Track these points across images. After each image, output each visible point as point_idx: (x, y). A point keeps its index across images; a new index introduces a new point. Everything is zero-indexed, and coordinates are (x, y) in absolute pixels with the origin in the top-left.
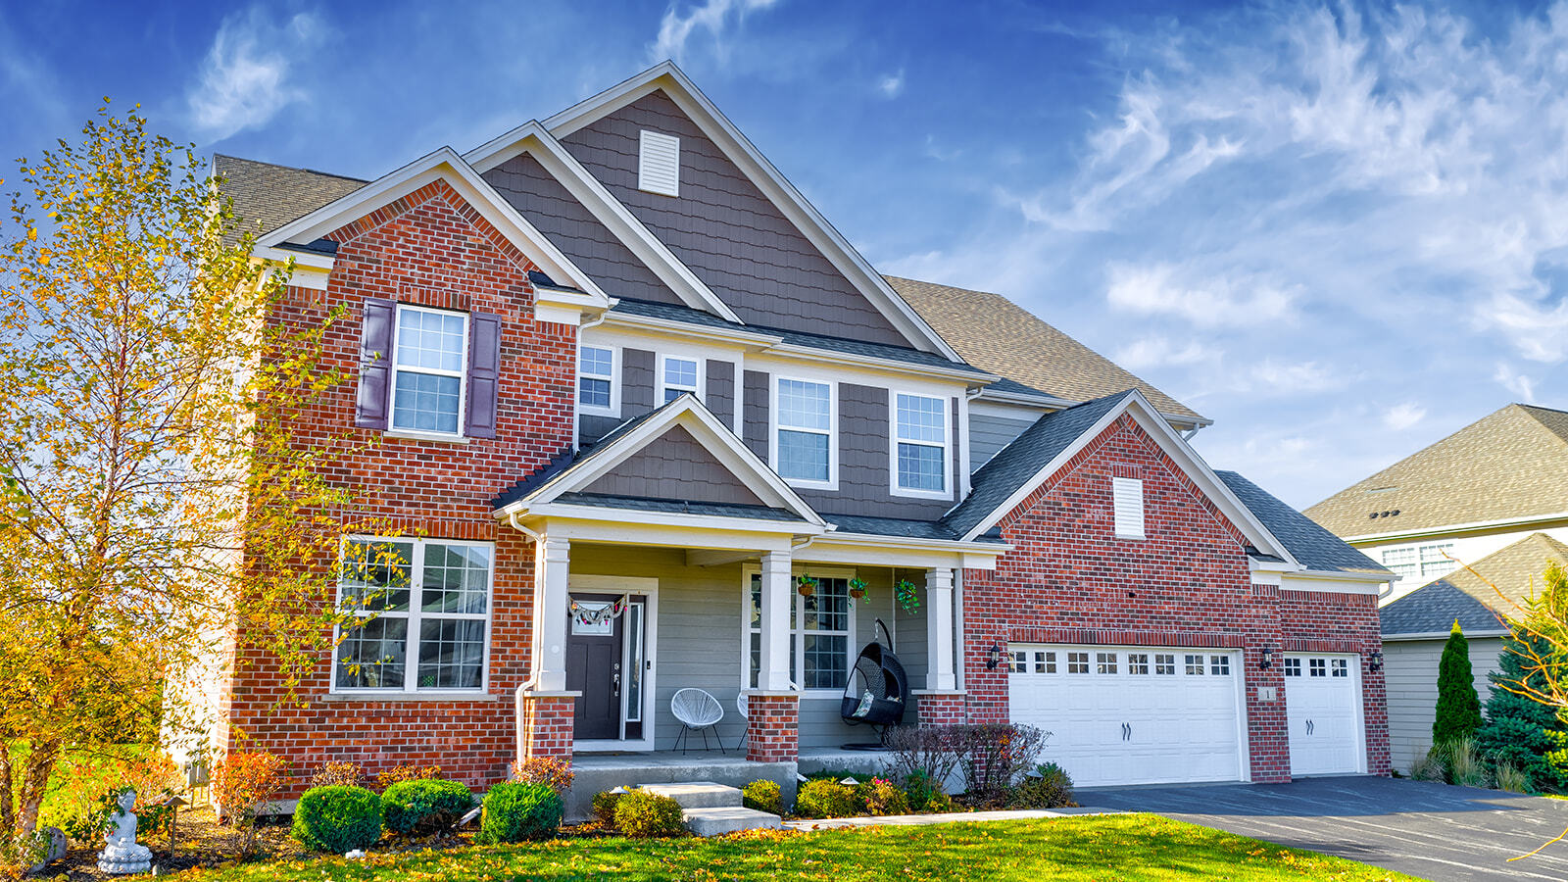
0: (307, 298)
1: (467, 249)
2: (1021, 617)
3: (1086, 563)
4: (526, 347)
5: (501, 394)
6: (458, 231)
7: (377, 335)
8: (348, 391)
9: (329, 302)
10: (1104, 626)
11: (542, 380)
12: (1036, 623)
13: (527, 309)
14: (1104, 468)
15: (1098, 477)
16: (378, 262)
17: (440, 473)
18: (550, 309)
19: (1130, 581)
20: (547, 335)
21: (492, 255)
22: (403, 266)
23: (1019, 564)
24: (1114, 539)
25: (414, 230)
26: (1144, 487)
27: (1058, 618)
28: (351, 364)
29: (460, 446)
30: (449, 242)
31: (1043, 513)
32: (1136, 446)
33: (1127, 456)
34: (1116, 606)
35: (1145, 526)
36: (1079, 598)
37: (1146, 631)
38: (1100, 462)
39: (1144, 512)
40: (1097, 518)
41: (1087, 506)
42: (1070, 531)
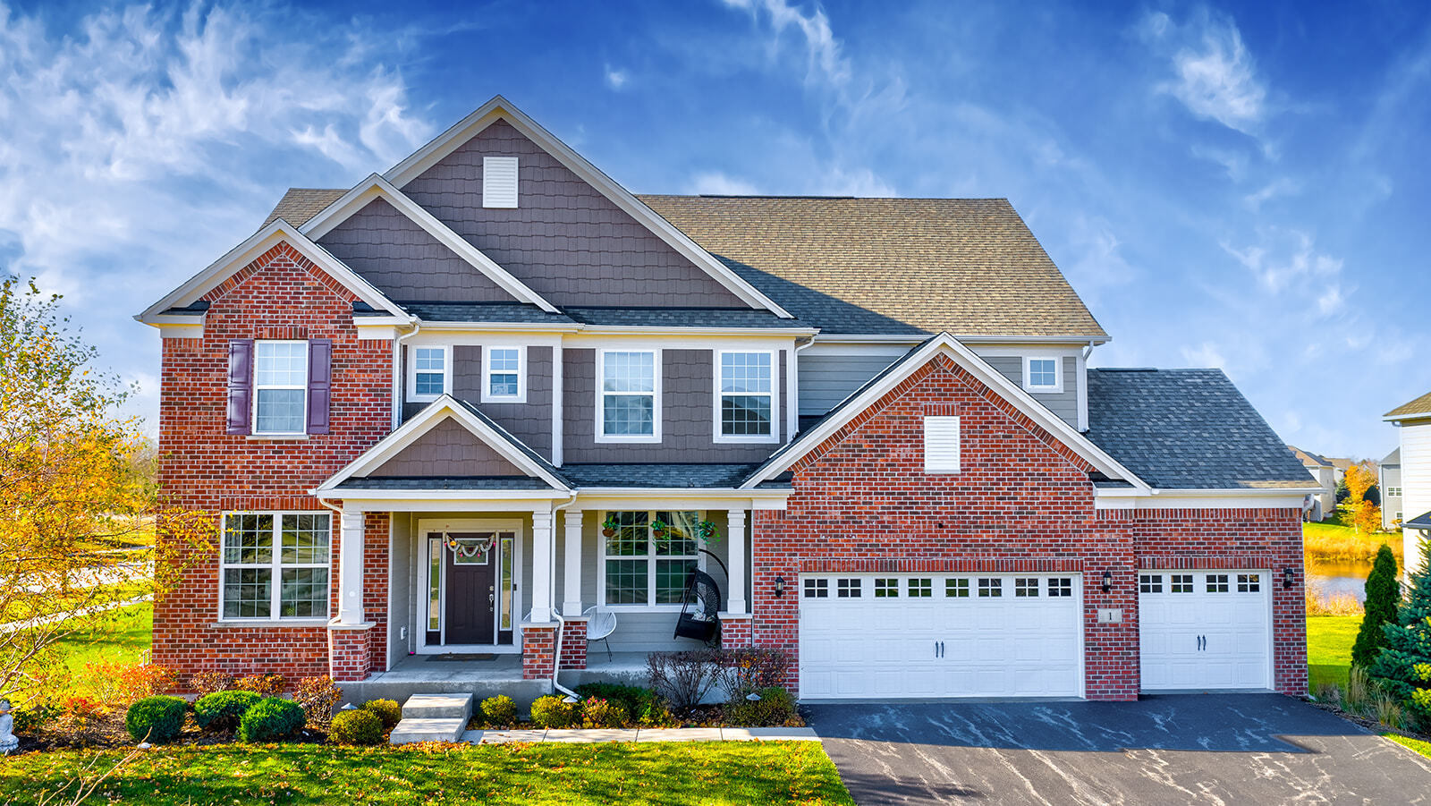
0: (190, 345)
1: (305, 292)
2: (814, 550)
3: (889, 499)
4: (351, 361)
5: (333, 400)
6: (298, 279)
7: (239, 366)
8: (221, 409)
9: (205, 346)
10: (908, 555)
11: (364, 385)
12: (830, 555)
13: (351, 332)
14: (914, 409)
15: (906, 418)
16: (239, 311)
17: (289, 462)
18: (368, 329)
19: (940, 513)
20: (368, 350)
21: (323, 293)
22: (257, 312)
23: (813, 503)
24: (923, 474)
25: (264, 283)
26: (961, 423)
27: (855, 550)
28: (223, 390)
29: (303, 442)
30: (291, 288)
31: (842, 456)
32: (953, 385)
33: (942, 395)
34: (922, 536)
35: (961, 461)
36: (880, 532)
37: (958, 559)
38: (909, 404)
39: (961, 446)
40: (903, 456)
41: (892, 446)
42: (872, 470)
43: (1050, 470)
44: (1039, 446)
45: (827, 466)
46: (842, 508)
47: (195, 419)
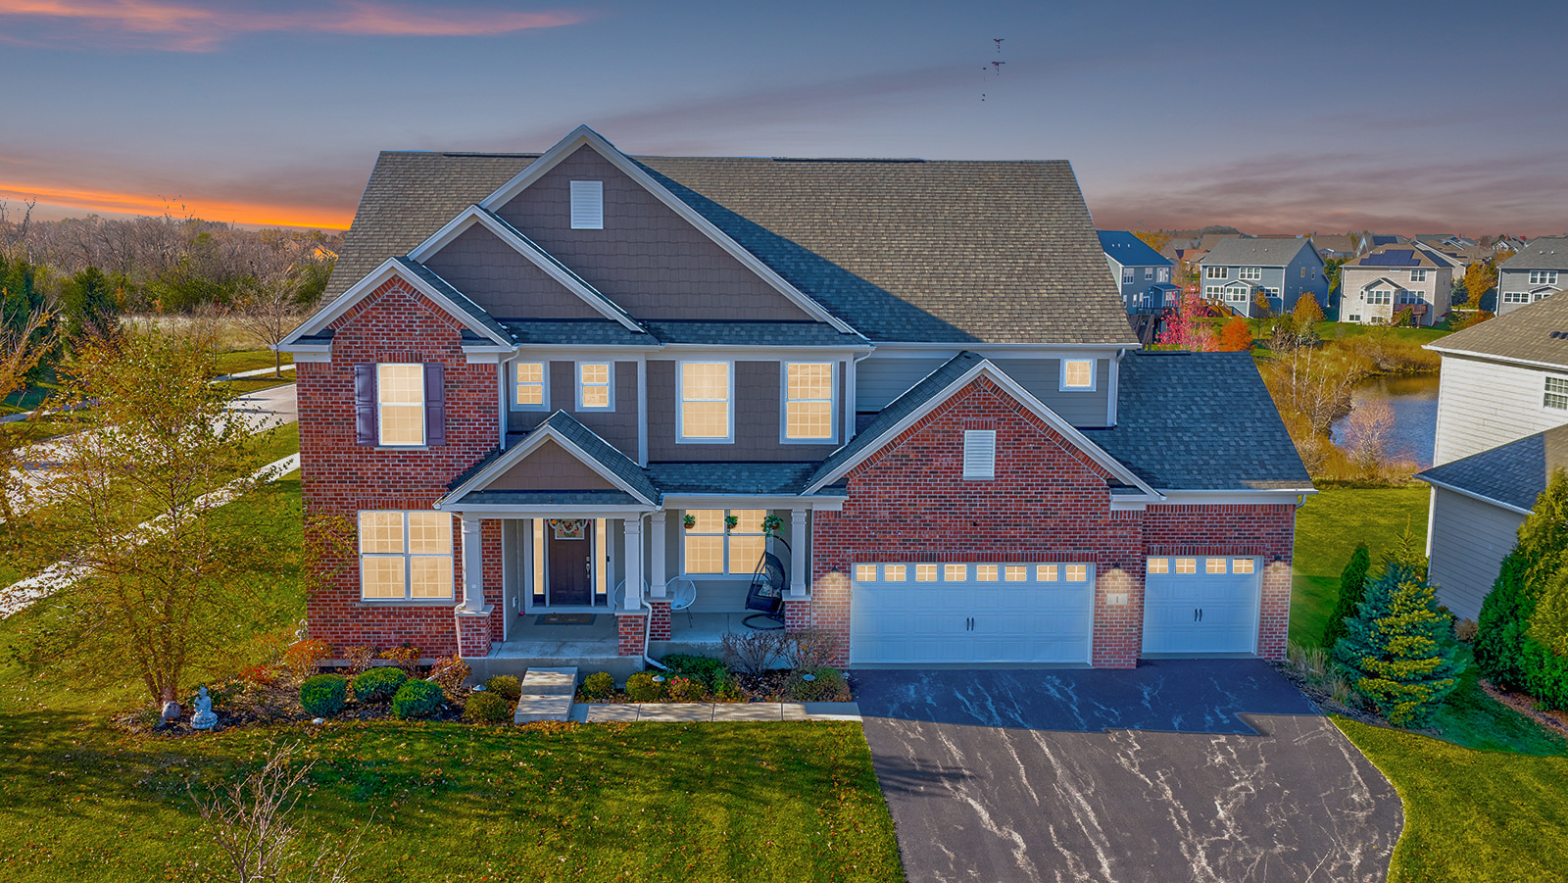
0: (320, 369)
1: (418, 320)
2: (866, 544)
3: (931, 501)
4: (462, 382)
5: (448, 416)
6: (411, 309)
7: (365, 387)
8: (351, 424)
9: (334, 369)
10: (948, 548)
11: (474, 404)
13: (461, 357)
14: (956, 424)
15: (948, 432)
16: (361, 338)
17: (413, 470)
18: (474, 354)
19: (975, 513)
20: (476, 372)
21: (435, 322)
22: (377, 338)
23: (865, 505)
24: (962, 480)
25: (381, 313)
26: (998, 436)
28: (351, 407)
29: (424, 452)
30: (405, 318)
31: (891, 464)
32: (992, 403)
33: (982, 411)
34: (959, 533)
35: (996, 469)
36: (922, 529)
37: (989, 552)
38: (951, 419)
39: (996, 456)
40: (945, 464)
41: (936, 456)
42: (917, 476)
43: (1073, 477)
44: (1064, 456)
45: (878, 474)
46: (890, 509)
47: (330, 432)
